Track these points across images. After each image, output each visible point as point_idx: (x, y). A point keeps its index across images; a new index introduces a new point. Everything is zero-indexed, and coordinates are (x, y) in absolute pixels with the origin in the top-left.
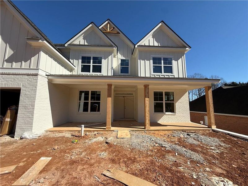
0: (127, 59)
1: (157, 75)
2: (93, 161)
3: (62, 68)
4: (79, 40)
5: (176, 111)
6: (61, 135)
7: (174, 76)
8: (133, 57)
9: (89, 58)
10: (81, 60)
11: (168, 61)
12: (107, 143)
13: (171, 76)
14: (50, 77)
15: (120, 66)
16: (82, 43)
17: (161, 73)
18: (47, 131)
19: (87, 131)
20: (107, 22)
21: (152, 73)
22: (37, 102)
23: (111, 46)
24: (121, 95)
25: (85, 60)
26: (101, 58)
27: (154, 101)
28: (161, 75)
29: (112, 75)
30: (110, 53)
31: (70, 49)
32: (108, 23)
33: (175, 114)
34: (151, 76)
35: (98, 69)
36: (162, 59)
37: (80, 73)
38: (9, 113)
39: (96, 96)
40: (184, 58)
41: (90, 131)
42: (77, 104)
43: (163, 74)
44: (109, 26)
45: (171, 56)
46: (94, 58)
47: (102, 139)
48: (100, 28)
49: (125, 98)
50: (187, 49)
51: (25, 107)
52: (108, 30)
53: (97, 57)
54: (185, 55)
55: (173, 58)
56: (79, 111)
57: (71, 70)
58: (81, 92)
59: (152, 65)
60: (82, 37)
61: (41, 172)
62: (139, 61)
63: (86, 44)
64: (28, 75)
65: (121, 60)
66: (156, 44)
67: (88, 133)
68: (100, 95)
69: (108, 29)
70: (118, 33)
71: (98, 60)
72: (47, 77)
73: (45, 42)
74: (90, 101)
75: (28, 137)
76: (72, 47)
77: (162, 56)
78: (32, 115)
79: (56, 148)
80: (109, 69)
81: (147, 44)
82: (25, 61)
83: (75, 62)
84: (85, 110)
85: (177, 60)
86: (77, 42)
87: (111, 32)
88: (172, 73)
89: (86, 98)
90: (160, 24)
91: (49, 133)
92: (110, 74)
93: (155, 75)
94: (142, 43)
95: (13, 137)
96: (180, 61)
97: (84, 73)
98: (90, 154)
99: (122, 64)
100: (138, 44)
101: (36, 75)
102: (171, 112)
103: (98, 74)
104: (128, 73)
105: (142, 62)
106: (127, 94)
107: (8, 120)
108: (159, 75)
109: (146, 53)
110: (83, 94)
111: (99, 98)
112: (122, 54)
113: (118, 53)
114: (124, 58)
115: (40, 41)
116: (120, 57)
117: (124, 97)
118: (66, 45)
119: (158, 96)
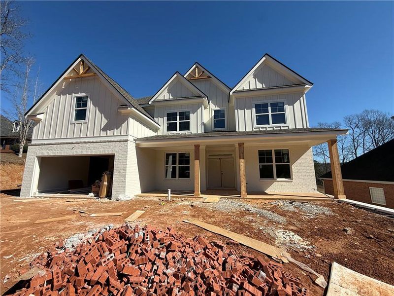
0: (222, 108)
1: (262, 127)
2: (176, 215)
3: (147, 130)
4: (164, 94)
5: (294, 176)
6: (149, 199)
7: (288, 127)
8: (230, 105)
9: (175, 114)
10: (166, 118)
11: (278, 107)
12: (192, 206)
13: (283, 127)
14: (137, 142)
15: (213, 119)
16: (167, 98)
17: (269, 124)
18: (136, 196)
19: (174, 197)
20: (195, 66)
21: (255, 125)
22: (128, 166)
23: (200, 97)
24: (217, 157)
25: (171, 116)
26: (189, 112)
27: (260, 163)
28: (269, 128)
29: (203, 132)
30: (199, 106)
31: (154, 106)
32: (197, 67)
33: (291, 180)
34: (254, 130)
35: (185, 126)
36: (269, 105)
37: (166, 132)
38: (106, 177)
39: (184, 159)
40: (303, 99)
41: (178, 197)
42: (164, 168)
43: (271, 125)
44: (197, 70)
45: (282, 100)
46: (181, 114)
47: (188, 203)
48: (185, 76)
49: (222, 160)
50: (306, 86)
51: (119, 172)
52: (197, 76)
53: (183, 112)
54: (304, 96)
55: (285, 102)
56: (166, 177)
57: (156, 130)
58: (168, 155)
59: (254, 114)
60: (166, 91)
61: (139, 218)
62: (236, 111)
63: (171, 97)
64: (120, 141)
65: (215, 111)
66: (259, 86)
67: (175, 199)
68: (189, 157)
69: (197, 74)
70: (209, 77)
71: (185, 116)
72: (134, 141)
73: (133, 108)
74: (177, 165)
75: (122, 199)
76: (156, 104)
77: (269, 102)
78: (125, 178)
79: (147, 206)
80: (198, 125)
81: (246, 88)
82: (117, 129)
83: (160, 120)
84: (174, 175)
85: (292, 103)
86: (161, 98)
87: (200, 78)
88: (285, 123)
89: (174, 162)
90: (264, 58)
91: (138, 197)
92: (200, 132)
93: (259, 128)
94: (239, 87)
95: (111, 199)
96: (297, 104)
97: (170, 133)
98: (175, 212)
99: (215, 116)
100: (234, 90)
101: (127, 141)
102: (286, 178)
103: (186, 132)
104: (224, 127)
105: (241, 112)
106: (224, 155)
107: (106, 183)
108: (266, 128)
109: (246, 99)
110: (171, 157)
111: (188, 162)
112: (216, 104)
113: (211, 103)
114: (218, 109)
115: (129, 108)
116: (213, 107)
117: (219, 159)
118: (150, 103)
119: (264, 156)
